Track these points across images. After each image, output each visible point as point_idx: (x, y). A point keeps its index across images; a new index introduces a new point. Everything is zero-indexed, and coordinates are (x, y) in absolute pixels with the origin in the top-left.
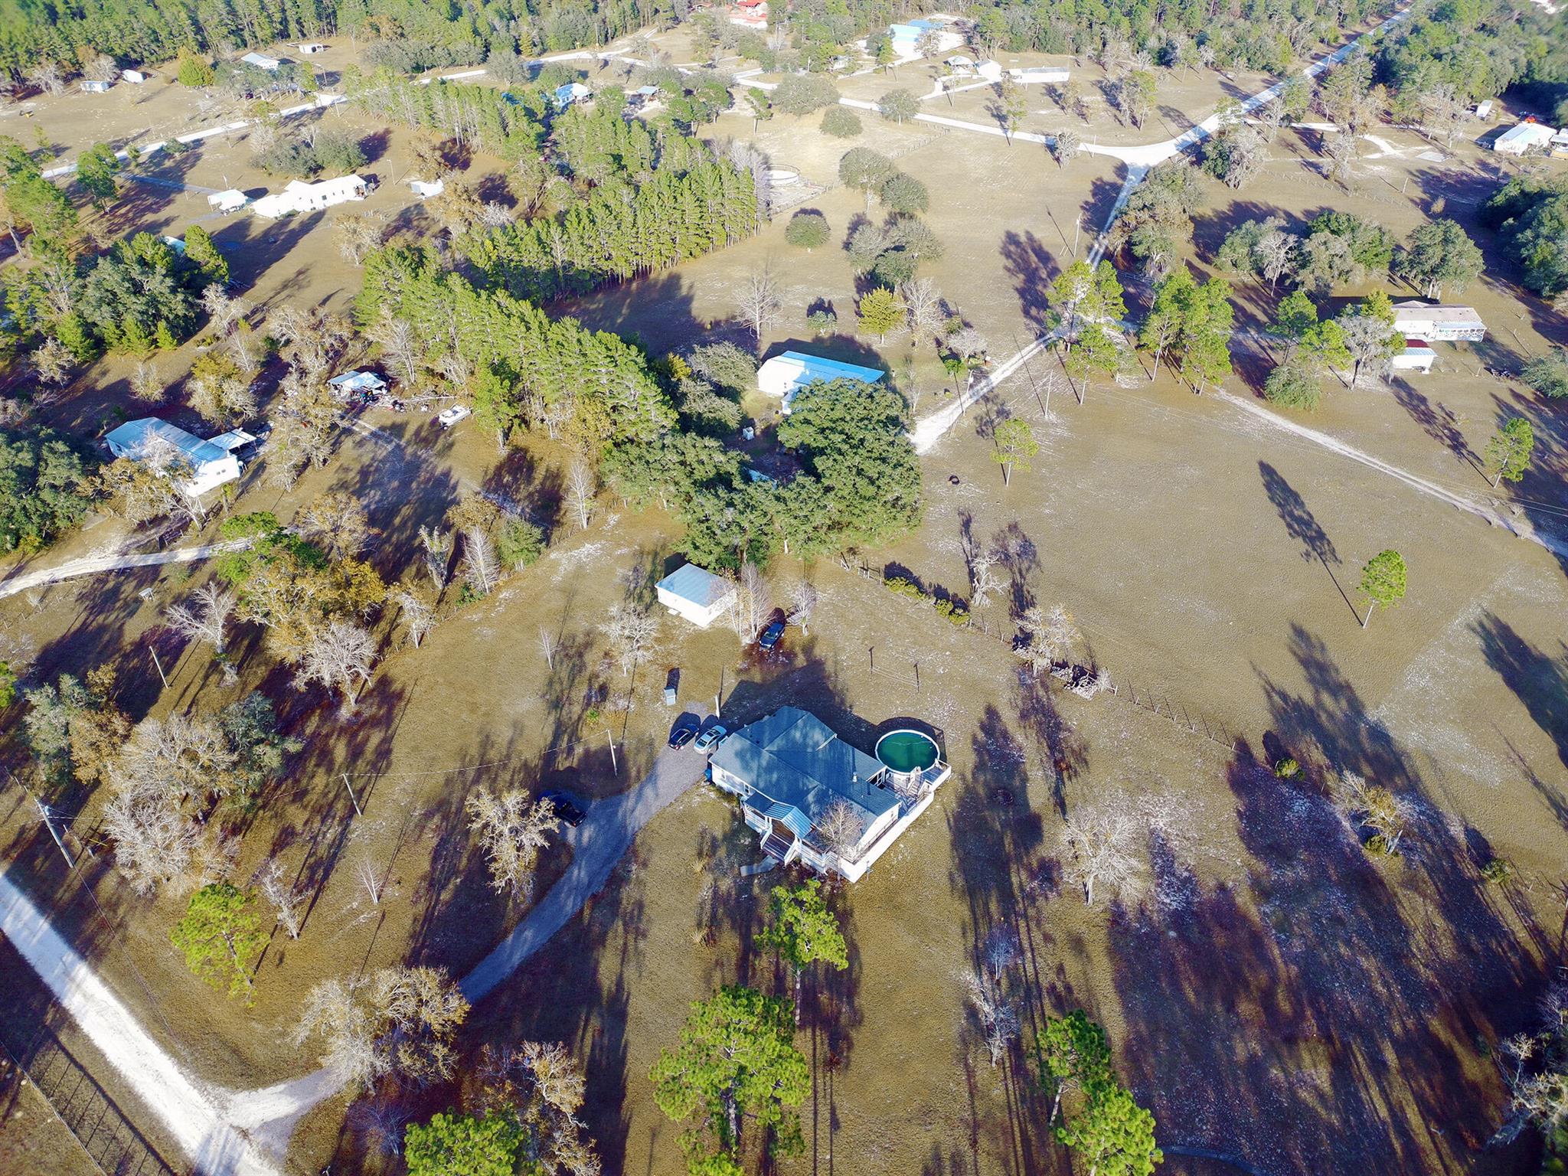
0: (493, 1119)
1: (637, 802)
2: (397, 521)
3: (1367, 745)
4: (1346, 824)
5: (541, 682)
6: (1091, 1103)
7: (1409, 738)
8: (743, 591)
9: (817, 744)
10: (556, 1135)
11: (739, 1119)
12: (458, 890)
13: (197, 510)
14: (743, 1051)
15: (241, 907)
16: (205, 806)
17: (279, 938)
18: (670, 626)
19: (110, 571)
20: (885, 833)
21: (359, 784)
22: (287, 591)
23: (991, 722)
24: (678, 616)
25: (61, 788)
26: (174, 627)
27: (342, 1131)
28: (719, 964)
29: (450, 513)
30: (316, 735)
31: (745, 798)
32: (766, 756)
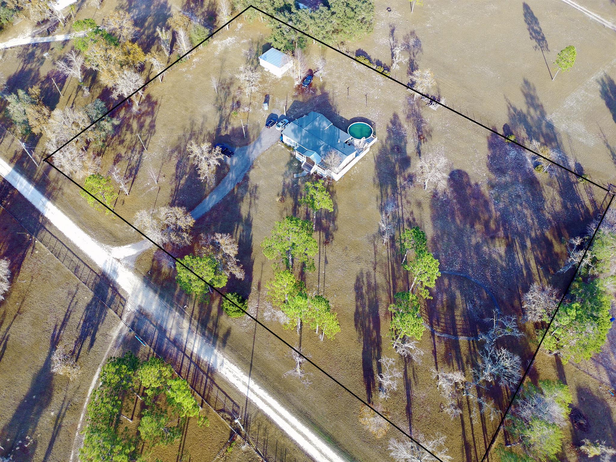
0: (206, 258)
1: (253, 149)
2: (146, 24)
3: (544, 130)
4: (529, 161)
5: (213, 99)
6: (417, 257)
7: (561, 126)
8: (295, 61)
9: (324, 127)
10: (229, 263)
11: (292, 260)
12: (187, 180)
13: (61, 17)
14: (294, 238)
15: (105, 183)
16: (85, 145)
17: (122, 195)
18: (265, 77)
19: (29, 45)
20: (350, 162)
21: (145, 138)
22: (104, 55)
23: (395, 121)
24: (268, 72)
25: (27, 136)
26: (60, 70)
27: (153, 260)
28: (285, 209)
29: (169, 21)
30: (124, 118)
31: (296, 148)
32: (304, 131)
